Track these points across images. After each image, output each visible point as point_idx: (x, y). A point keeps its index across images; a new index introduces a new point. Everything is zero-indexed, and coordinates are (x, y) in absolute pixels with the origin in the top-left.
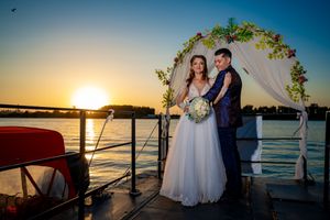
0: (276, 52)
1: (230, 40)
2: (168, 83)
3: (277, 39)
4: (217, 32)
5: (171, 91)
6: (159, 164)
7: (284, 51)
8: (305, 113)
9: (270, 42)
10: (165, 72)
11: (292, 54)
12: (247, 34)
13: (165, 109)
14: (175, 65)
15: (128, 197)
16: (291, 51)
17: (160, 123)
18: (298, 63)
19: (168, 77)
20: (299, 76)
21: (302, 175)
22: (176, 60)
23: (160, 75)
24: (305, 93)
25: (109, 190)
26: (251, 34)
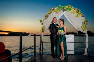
0: (78, 15)
3: (78, 11)
8: (87, 34)
11: (83, 16)
12: (69, 9)
14: (45, 18)
22: (46, 16)
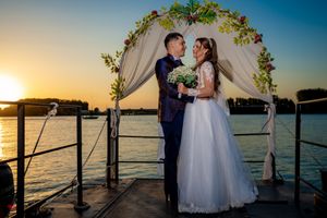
0: (241, 36)
1: (191, 20)
2: (117, 70)
3: (242, 21)
4: (176, 10)
5: (120, 80)
6: (109, 170)
7: (250, 36)
8: (273, 106)
9: (235, 25)
10: (114, 57)
11: (258, 39)
12: (209, 15)
13: (114, 102)
14: (126, 49)
15: (73, 212)
16: (257, 36)
17: (109, 120)
18: (265, 49)
19: (117, 63)
20: (266, 64)
21: (271, 175)
22: (127, 42)
23: (108, 59)
24: (273, 83)
25: (48, 205)
26: (214, 15)
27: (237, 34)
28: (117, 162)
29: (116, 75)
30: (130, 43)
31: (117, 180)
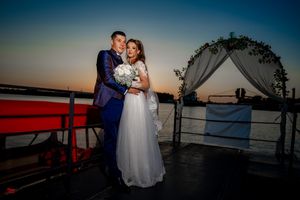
2: (183, 79)
4: (221, 42)
5: (184, 84)
6: (174, 136)
9: (260, 51)
10: (181, 71)
11: (277, 60)
14: (189, 66)
17: (176, 107)
19: (183, 74)
22: (189, 62)
23: (177, 73)
24: (287, 89)
27: (261, 57)
28: (180, 132)
29: (182, 82)
30: (191, 63)
31: (179, 142)
